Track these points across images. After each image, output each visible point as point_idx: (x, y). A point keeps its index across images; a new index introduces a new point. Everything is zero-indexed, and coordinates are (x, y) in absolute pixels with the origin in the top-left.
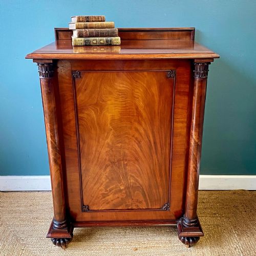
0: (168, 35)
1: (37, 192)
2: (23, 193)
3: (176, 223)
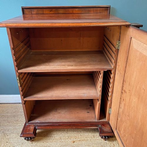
0: (93, 10)
1: (18, 104)
2: (11, 105)
3: (98, 127)
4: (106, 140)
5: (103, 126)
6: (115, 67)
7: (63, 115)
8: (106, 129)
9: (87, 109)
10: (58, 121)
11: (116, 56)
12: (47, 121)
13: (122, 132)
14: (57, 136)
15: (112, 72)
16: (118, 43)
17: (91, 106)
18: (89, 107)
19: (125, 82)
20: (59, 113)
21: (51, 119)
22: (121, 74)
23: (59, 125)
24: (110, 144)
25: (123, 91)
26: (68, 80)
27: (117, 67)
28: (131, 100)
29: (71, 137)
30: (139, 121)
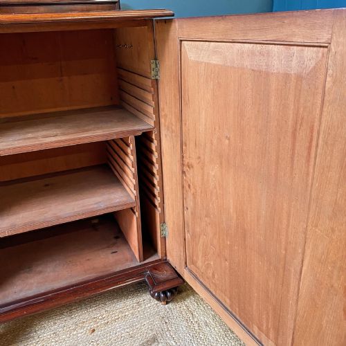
3: (144, 276)
4: (167, 303)
5: (154, 271)
6: (158, 123)
7: (52, 274)
8: (164, 274)
9: (108, 247)
10: (43, 291)
11: (155, 96)
12: (10, 299)
13: (200, 263)
14: (44, 333)
15: (154, 137)
16: (153, 66)
17: (117, 238)
18: (114, 240)
19: (186, 146)
20: (40, 272)
21: (21, 291)
22: (172, 132)
23: (47, 300)
24: (178, 309)
25: (185, 169)
26: (47, 185)
27: (162, 121)
28: (205, 178)
29: (84, 322)
30: (231, 211)
